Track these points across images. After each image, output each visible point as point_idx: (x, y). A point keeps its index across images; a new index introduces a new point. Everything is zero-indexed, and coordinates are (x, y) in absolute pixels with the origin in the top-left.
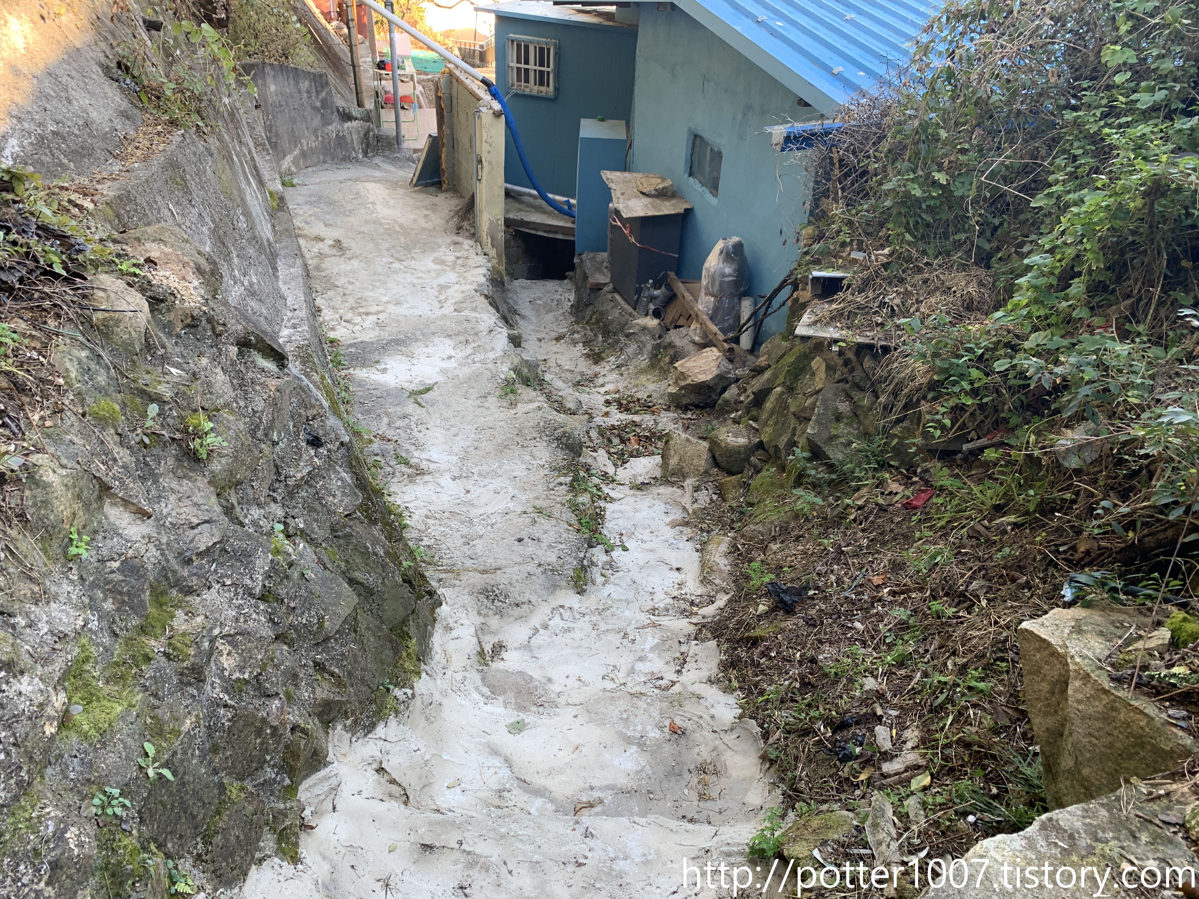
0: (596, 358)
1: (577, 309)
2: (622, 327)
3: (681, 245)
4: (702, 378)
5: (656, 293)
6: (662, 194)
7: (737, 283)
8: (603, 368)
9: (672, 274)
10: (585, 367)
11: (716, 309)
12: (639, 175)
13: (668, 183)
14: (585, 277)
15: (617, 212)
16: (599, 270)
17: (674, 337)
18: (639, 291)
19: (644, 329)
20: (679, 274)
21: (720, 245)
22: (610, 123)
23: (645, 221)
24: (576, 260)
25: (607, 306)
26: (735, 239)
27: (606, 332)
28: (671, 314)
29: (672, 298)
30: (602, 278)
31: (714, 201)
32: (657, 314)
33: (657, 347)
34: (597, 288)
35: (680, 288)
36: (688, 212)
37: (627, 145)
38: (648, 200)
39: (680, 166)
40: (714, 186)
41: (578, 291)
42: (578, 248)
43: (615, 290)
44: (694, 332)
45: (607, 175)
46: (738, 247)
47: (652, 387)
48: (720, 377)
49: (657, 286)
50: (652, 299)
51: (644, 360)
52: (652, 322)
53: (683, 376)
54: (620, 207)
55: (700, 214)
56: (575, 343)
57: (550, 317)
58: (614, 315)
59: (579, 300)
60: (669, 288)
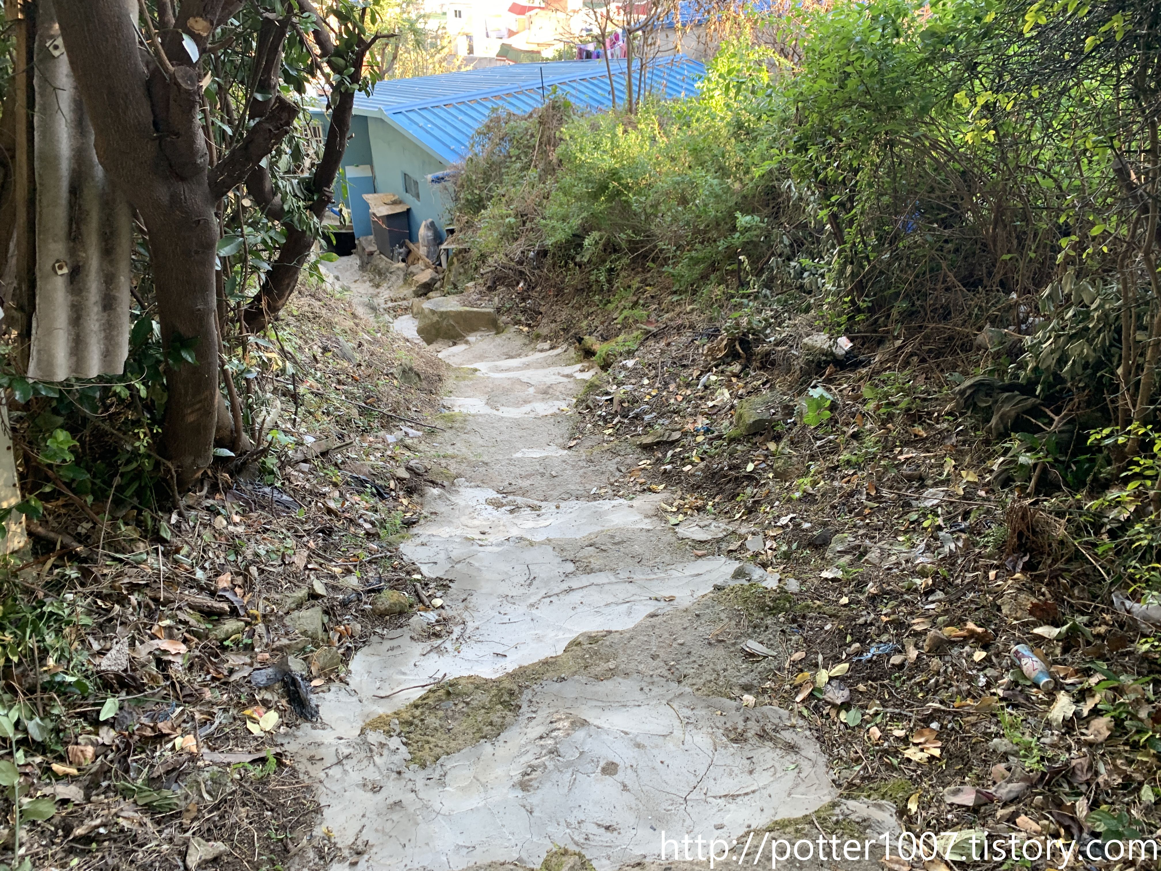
0: (378, 286)
1: (363, 267)
2: (387, 270)
3: (409, 227)
4: (425, 280)
5: (401, 250)
6: (395, 203)
7: (435, 239)
8: (381, 290)
9: (407, 241)
10: (373, 291)
11: (428, 252)
12: (381, 195)
13: (396, 197)
14: (364, 249)
15: (374, 214)
16: (370, 245)
17: (412, 268)
18: (392, 251)
19: (398, 268)
20: (411, 240)
21: (424, 223)
22: (361, 167)
23: (389, 217)
24: (356, 242)
25: (378, 262)
26: (430, 220)
27: (380, 274)
28: (410, 259)
29: (409, 252)
30: (373, 248)
31: (419, 203)
32: (403, 261)
33: (406, 275)
34: (371, 254)
35: (412, 246)
36: (409, 210)
37: (373, 179)
38: (387, 207)
39: (401, 189)
40: (417, 196)
41: (361, 257)
42: (356, 236)
43: (381, 253)
44: (421, 264)
45: (365, 196)
46: (432, 224)
47: (405, 292)
48: (432, 279)
49: (401, 247)
50: (400, 254)
51: (401, 282)
52: (402, 265)
53: (417, 282)
54: (375, 211)
55: (415, 211)
56: (365, 282)
57: (348, 273)
58: (382, 265)
59: (362, 262)
60: (407, 247)
